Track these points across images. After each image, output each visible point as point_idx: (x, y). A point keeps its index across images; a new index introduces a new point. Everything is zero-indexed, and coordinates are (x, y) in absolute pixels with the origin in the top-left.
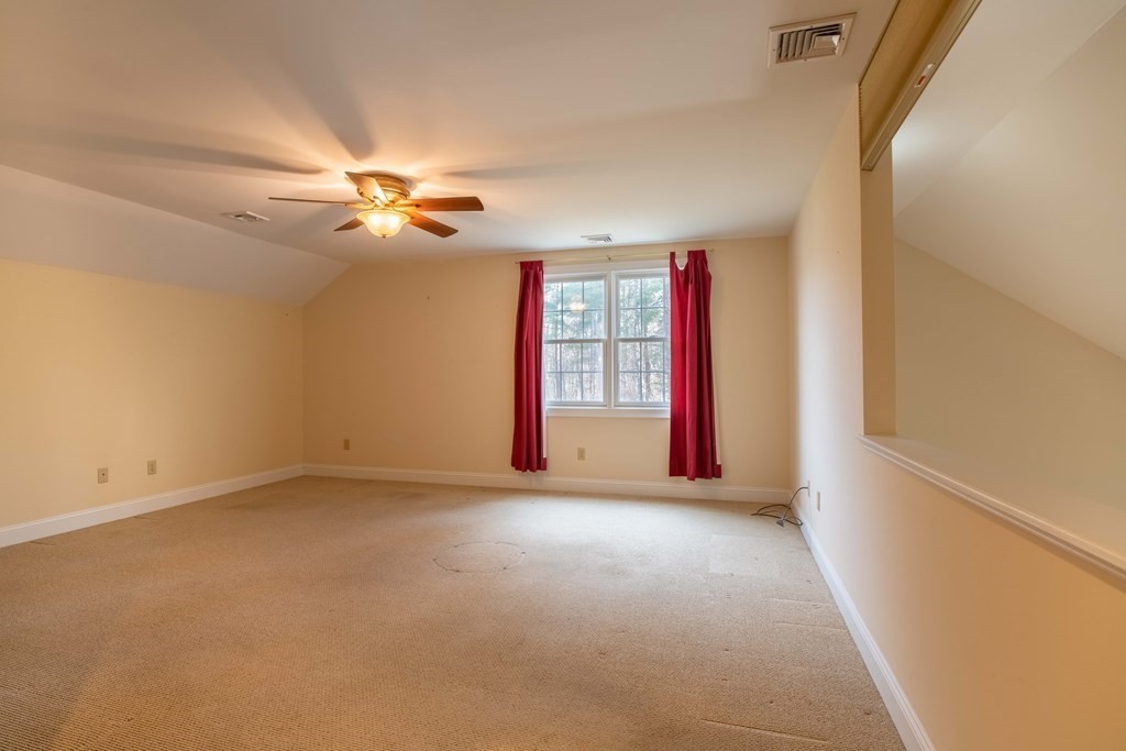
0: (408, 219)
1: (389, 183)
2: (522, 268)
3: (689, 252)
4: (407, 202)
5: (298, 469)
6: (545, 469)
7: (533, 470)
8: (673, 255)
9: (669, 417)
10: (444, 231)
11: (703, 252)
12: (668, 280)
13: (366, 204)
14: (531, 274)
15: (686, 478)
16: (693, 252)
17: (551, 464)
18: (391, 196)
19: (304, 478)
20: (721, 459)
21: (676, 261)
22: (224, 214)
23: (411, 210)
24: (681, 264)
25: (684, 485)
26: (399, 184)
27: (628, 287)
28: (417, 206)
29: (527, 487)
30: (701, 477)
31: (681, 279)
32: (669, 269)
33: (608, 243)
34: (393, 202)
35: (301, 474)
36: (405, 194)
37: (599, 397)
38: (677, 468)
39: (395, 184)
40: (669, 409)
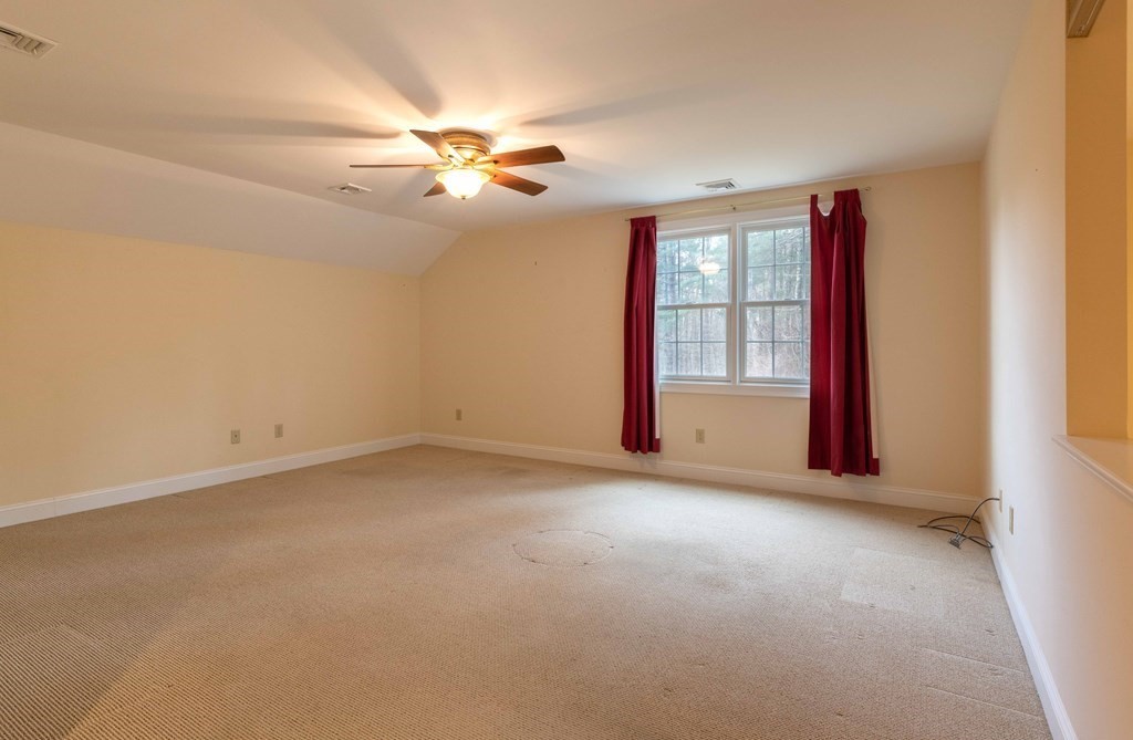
0: (488, 178)
1: (465, 139)
2: (632, 226)
3: (836, 193)
4: (486, 158)
5: (415, 438)
6: (658, 450)
7: (644, 452)
8: (814, 199)
9: (808, 396)
10: (533, 189)
11: (855, 192)
12: (808, 229)
13: (444, 164)
14: (643, 233)
15: (829, 472)
16: (841, 193)
17: (666, 445)
18: (469, 154)
19: (420, 447)
20: (879, 452)
21: (819, 206)
22: (330, 188)
23: (491, 167)
24: (826, 209)
25: (826, 481)
26: (480, 140)
27: (758, 241)
28: (496, 162)
29: (638, 469)
30: (851, 472)
31: (825, 228)
32: (809, 216)
33: (730, 191)
34: (472, 160)
35: (419, 442)
36: (484, 151)
37: (722, 372)
38: (818, 459)
39: (471, 140)
40: (809, 386)
